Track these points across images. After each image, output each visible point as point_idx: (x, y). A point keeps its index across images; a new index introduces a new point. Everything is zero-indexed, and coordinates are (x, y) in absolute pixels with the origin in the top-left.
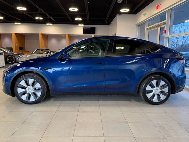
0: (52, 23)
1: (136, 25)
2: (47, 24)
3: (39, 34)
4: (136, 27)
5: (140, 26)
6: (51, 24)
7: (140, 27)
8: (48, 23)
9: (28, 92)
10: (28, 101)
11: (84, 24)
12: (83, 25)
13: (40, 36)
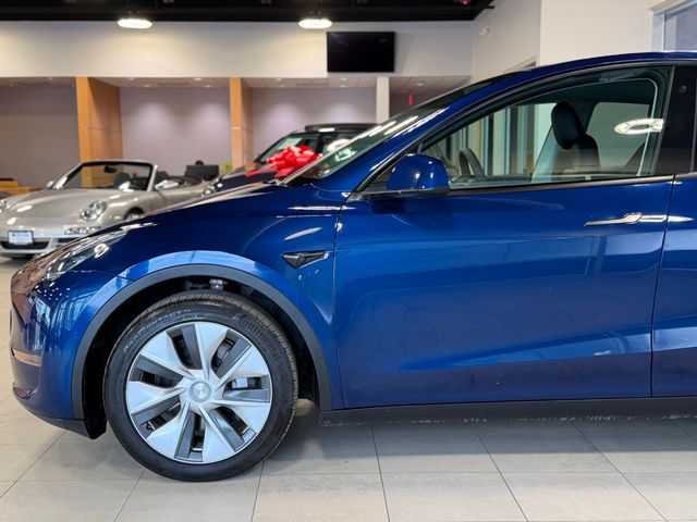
0: (154, 18)
1: (653, 9)
2: (124, 23)
3: (73, 80)
4: (655, 24)
5: (673, 15)
6: (145, 24)
7: (673, 21)
8: (126, 16)
9: (187, 402)
10: (193, 459)
11: (335, 18)
12: (325, 24)
13: (83, 95)
